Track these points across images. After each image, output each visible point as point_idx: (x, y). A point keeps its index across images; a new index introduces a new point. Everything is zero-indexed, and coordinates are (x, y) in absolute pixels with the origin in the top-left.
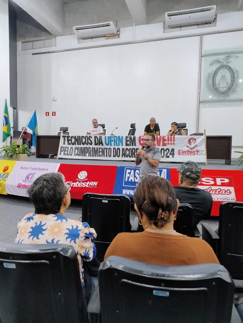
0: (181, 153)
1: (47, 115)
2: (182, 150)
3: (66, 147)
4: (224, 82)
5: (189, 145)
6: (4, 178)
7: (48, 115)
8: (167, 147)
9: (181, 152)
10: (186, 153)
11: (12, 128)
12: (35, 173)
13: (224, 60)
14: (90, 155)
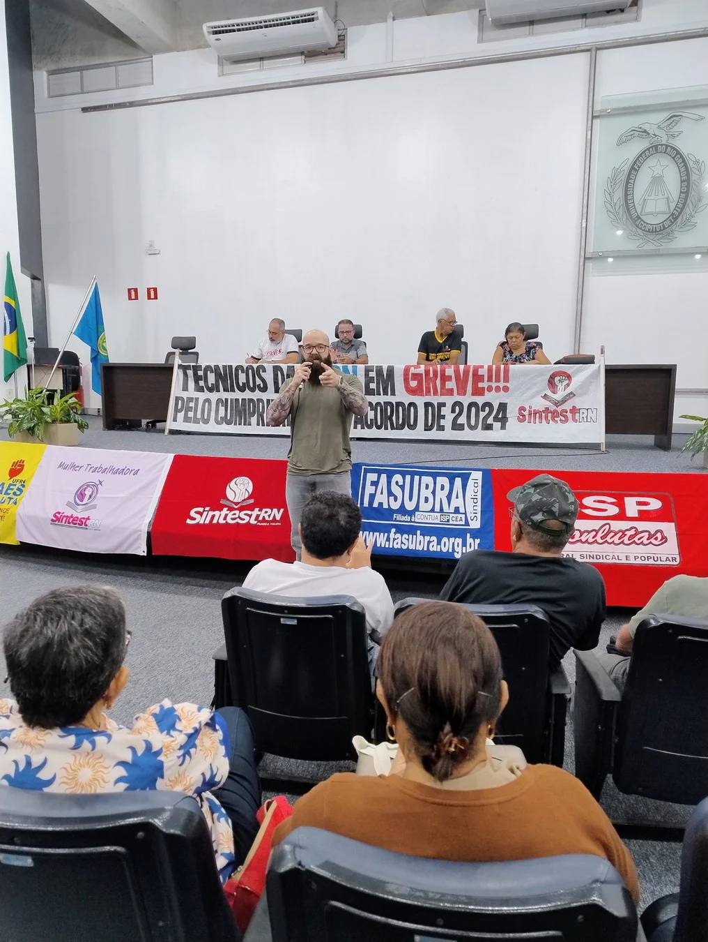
0: (527, 417)
1: (133, 297)
2: (530, 407)
3: (190, 399)
4: (660, 196)
5: (549, 393)
6: (14, 497)
7: (136, 298)
8: (488, 397)
9: (526, 413)
10: (541, 417)
11: (29, 338)
12: (101, 483)
13: (662, 129)
14: (261, 421)
